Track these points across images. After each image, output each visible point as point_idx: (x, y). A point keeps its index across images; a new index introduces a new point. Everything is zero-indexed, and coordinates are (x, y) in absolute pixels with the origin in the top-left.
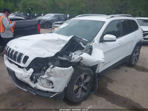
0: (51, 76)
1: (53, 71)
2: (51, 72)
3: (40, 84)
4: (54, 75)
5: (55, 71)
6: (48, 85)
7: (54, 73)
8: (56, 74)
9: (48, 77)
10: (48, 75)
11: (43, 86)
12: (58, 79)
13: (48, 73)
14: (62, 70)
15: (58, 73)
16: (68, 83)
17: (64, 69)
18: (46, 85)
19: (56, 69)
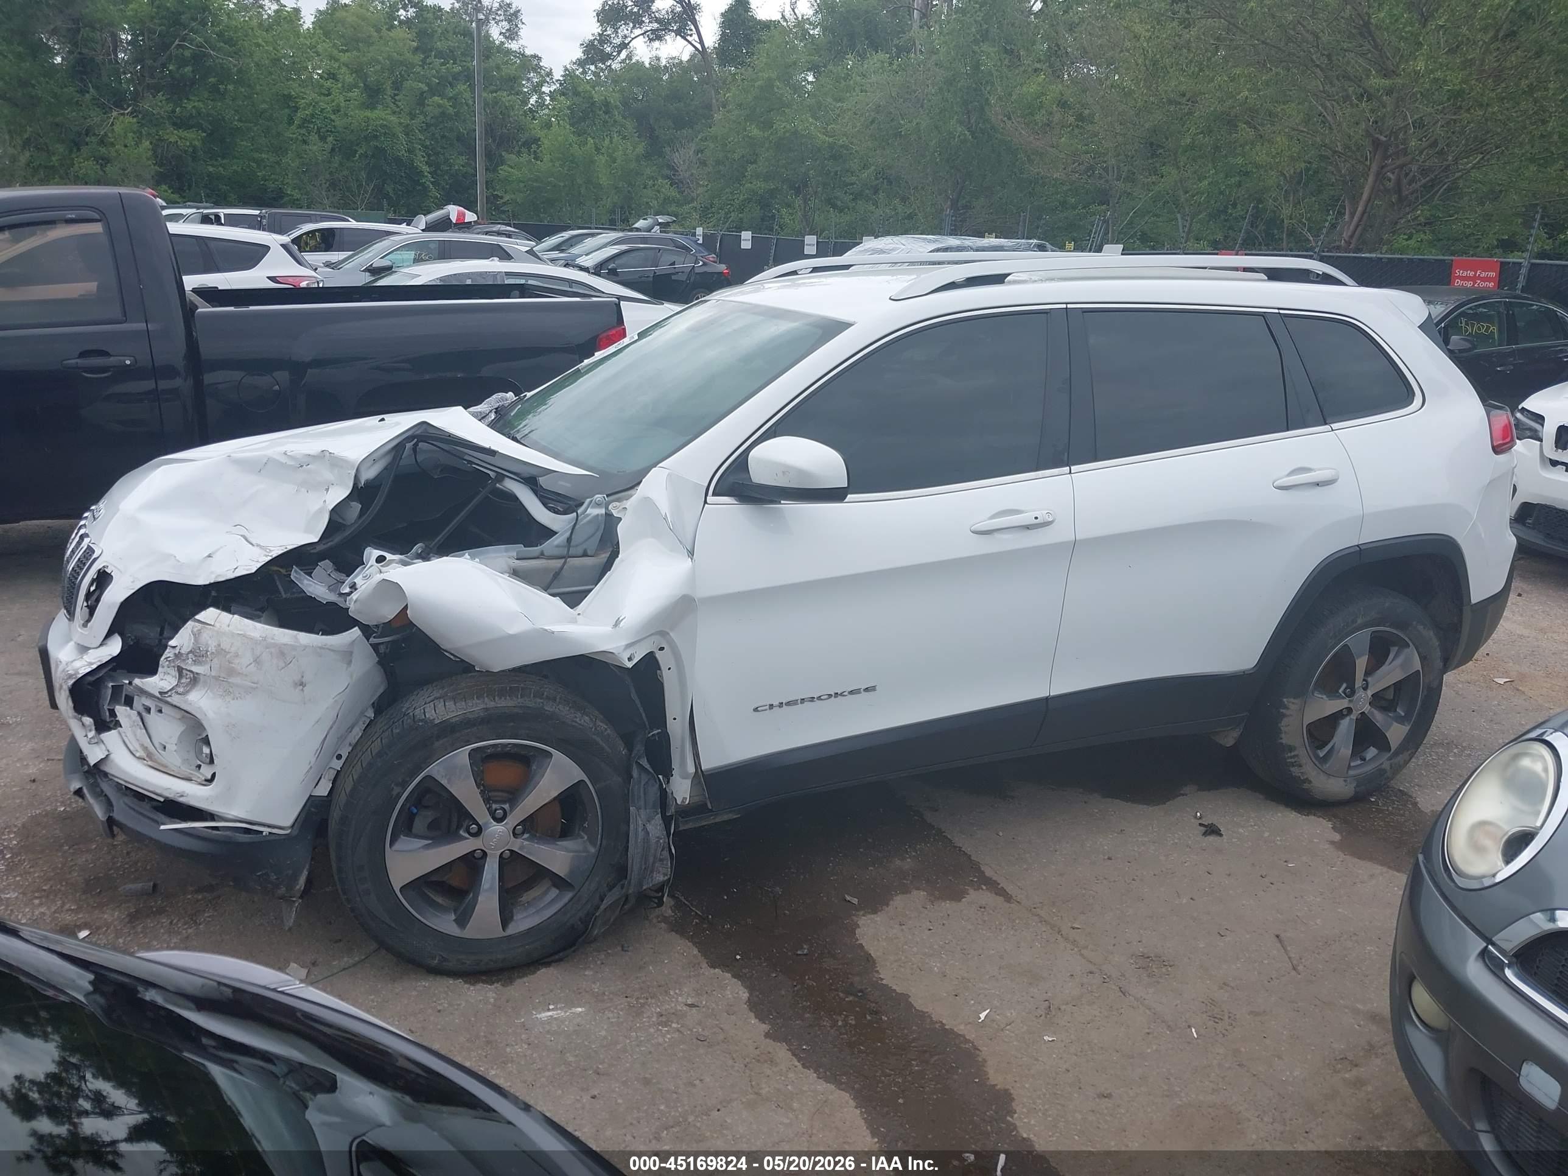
0: (195, 680)
1: (212, 648)
2: (198, 654)
3: (134, 745)
4: (217, 678)
5: (225, 645)
6: (186, 761)
7: (215, 661)
8: (232, 672)
9: (181, 690)
10: (180, 670)
11: (149, 759)
12: (244, 709)
13: (178, 656)
14: (275, 645)
15: (244, 662)
16: (338, 765)
17: (296, 637)
18: (173, 758)
19: (233, 635)
